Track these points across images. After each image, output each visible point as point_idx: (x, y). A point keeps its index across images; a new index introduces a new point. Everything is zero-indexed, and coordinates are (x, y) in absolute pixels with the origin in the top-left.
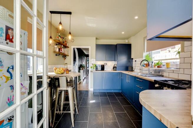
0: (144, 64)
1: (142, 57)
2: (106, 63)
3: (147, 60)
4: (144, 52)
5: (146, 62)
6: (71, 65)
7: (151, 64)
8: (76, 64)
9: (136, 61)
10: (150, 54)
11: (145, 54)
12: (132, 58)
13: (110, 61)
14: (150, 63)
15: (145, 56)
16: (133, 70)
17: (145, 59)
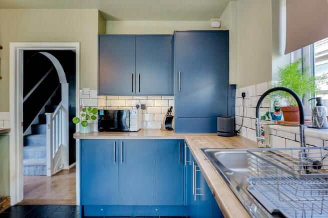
0: (277, 110)
1: (269, 78)
2: (143, 102)
3: (288, 87)
4: (277, 53)
5: (284, 101)
6: (8, 110)
7: (315, 111)
8: (62, 107)
9: (244, 95)
10: (303, 60)
11: (281, 62)
12: (231, 82)
13: (159, 97)
14: (308, 107)
15: (281, 69)
16: (237, 128)
17: (280, 85)
